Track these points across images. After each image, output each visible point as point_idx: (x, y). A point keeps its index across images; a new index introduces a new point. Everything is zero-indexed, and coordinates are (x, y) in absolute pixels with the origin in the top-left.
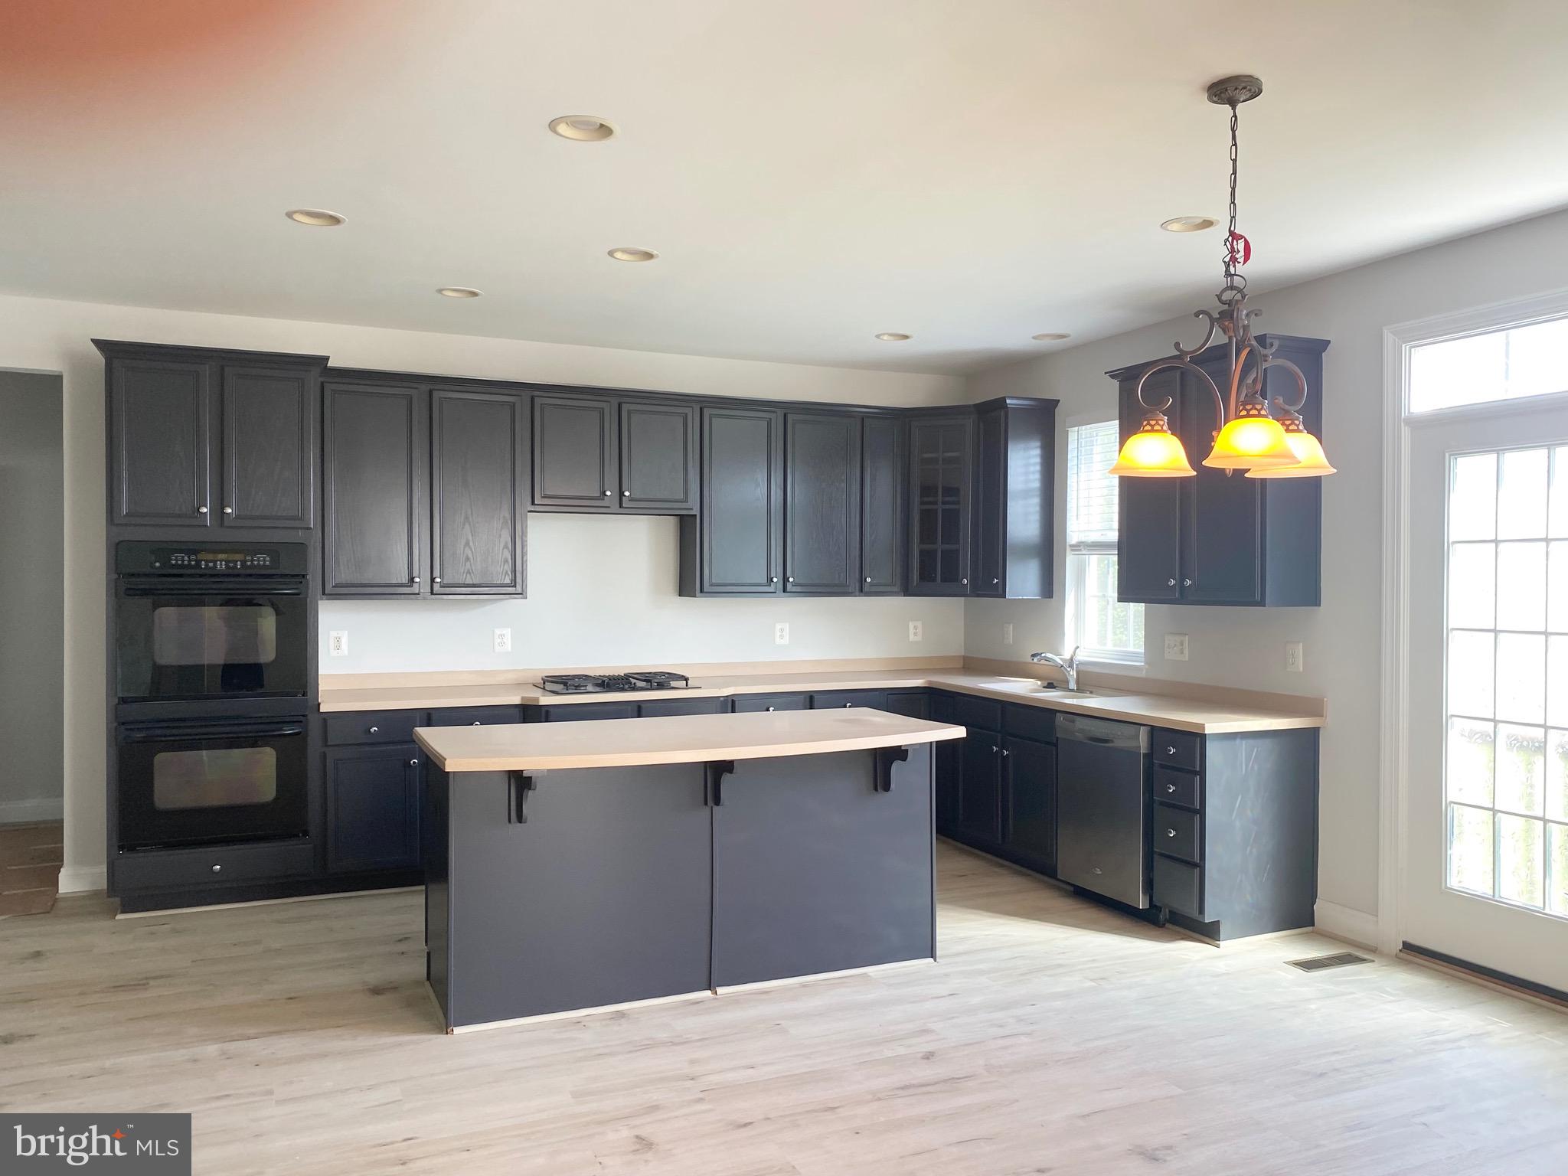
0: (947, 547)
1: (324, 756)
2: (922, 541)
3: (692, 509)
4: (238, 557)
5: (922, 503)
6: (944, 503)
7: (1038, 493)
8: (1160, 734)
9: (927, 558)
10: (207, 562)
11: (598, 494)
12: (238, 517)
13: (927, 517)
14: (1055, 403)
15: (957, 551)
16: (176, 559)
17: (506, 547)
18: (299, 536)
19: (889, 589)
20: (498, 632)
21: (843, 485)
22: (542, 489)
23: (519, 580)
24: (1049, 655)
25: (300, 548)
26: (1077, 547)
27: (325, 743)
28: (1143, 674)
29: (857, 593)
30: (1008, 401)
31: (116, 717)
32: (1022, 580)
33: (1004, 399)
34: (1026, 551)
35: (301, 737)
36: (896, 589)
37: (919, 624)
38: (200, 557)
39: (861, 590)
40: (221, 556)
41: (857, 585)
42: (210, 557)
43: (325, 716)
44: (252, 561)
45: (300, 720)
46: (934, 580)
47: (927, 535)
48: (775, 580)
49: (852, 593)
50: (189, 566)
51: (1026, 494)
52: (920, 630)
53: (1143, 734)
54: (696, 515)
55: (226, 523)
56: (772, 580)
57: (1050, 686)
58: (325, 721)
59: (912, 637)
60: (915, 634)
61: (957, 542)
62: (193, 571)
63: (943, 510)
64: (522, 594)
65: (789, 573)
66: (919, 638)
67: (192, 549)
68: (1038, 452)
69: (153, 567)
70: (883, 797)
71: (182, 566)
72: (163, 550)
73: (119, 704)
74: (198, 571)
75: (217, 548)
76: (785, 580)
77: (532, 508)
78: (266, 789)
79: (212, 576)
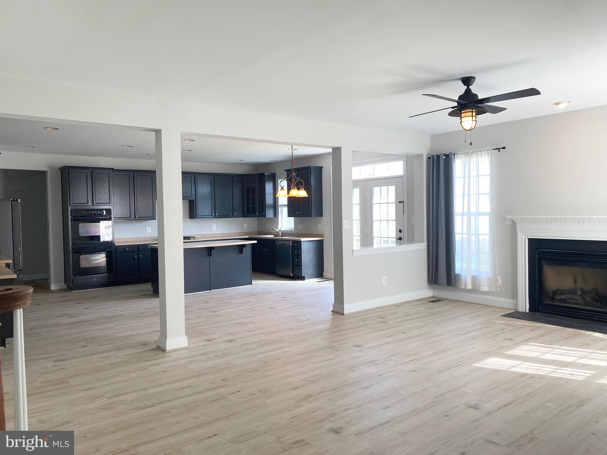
0: (253, 206)
1: (116, 255)
2: (247, 205)
3: (193, 199)
4: (97, 212)
5: (247, 196)
6: (252, 196)
7: (272, 194)
8: (294, 242)
9: (248, 208)
10: (90, 213)
12: (96, 203)
13: (248, 199)
14: (276, 174)
15: (255, 207)
16: (83, 213)
17: (151, 208)
18: (109, 207)
19: (240, 216)
23: (154, 216)
24: (275, 229)
26: (281, 206)
27: (116, 253)
28: (294, 232)
30: (265, 174)
32: (269, 213)
33: (264, 173)
34: (270, 207)
37: (247, 224)
39: (233, 216)
40: (93, 212)
43: (116, 247)
44: (99, 213)
45: (110, 248)
46: (250, 213)
47: (248, 204)
48: (213, 214)
49: (231, 217)
51: (270, 194)
52: (247, 226)
53: (291, 242)
55: (94, 205)
57: (276, 236)
59: (245, 227)
60: (246, 226)
61: (255, 205)
62: (87, 215)
63: (252, 197)
64: (155, 219)
66: (247, 227)
67: (87, 211)
68: (272, 184)
69: (79, 215)
70: (241, 255)
71: (85, 214)
72: (81, 211)
75: (91, 210)
76: (215, 214)
78: (104, 263)
79: (91, 216)
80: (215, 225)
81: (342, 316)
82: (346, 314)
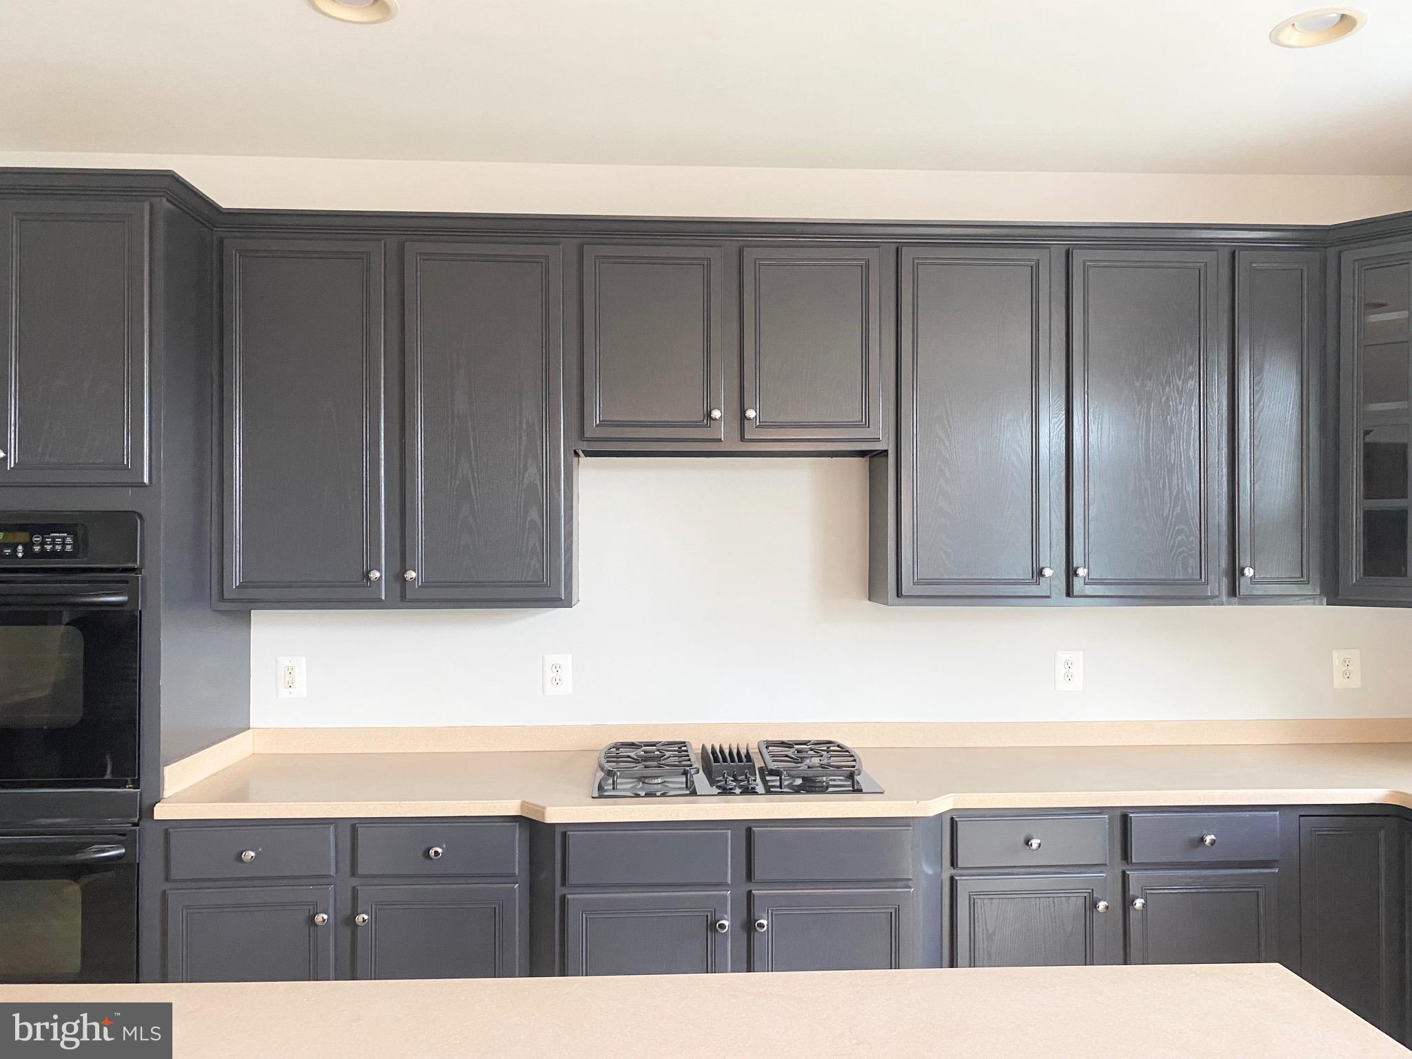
1: (164, 898)
3: (878, 440)
11: (700, 418)
18: (127, 502)
19: (1294, 590)
21: (1192, 384)
22: (598, 410)
29: (1224, 598)
36: (1307, 589)
37: (1357, 655)
39: (1233, 591)
41: (1225, 582)
43: (166, 826)
44: (42, 543)
48: (1048, 572)
49: (1213, 597)
52: (1359, 668)
54: (886, 451)
56: (1040, 573)
58: (166, 835)
59: (1339, 680)
60: (1347, 674)
65: (1078, 559)
66: (1355, 682)
76: (1071, 572)
77: (581, 446)
80: (1079, 658)
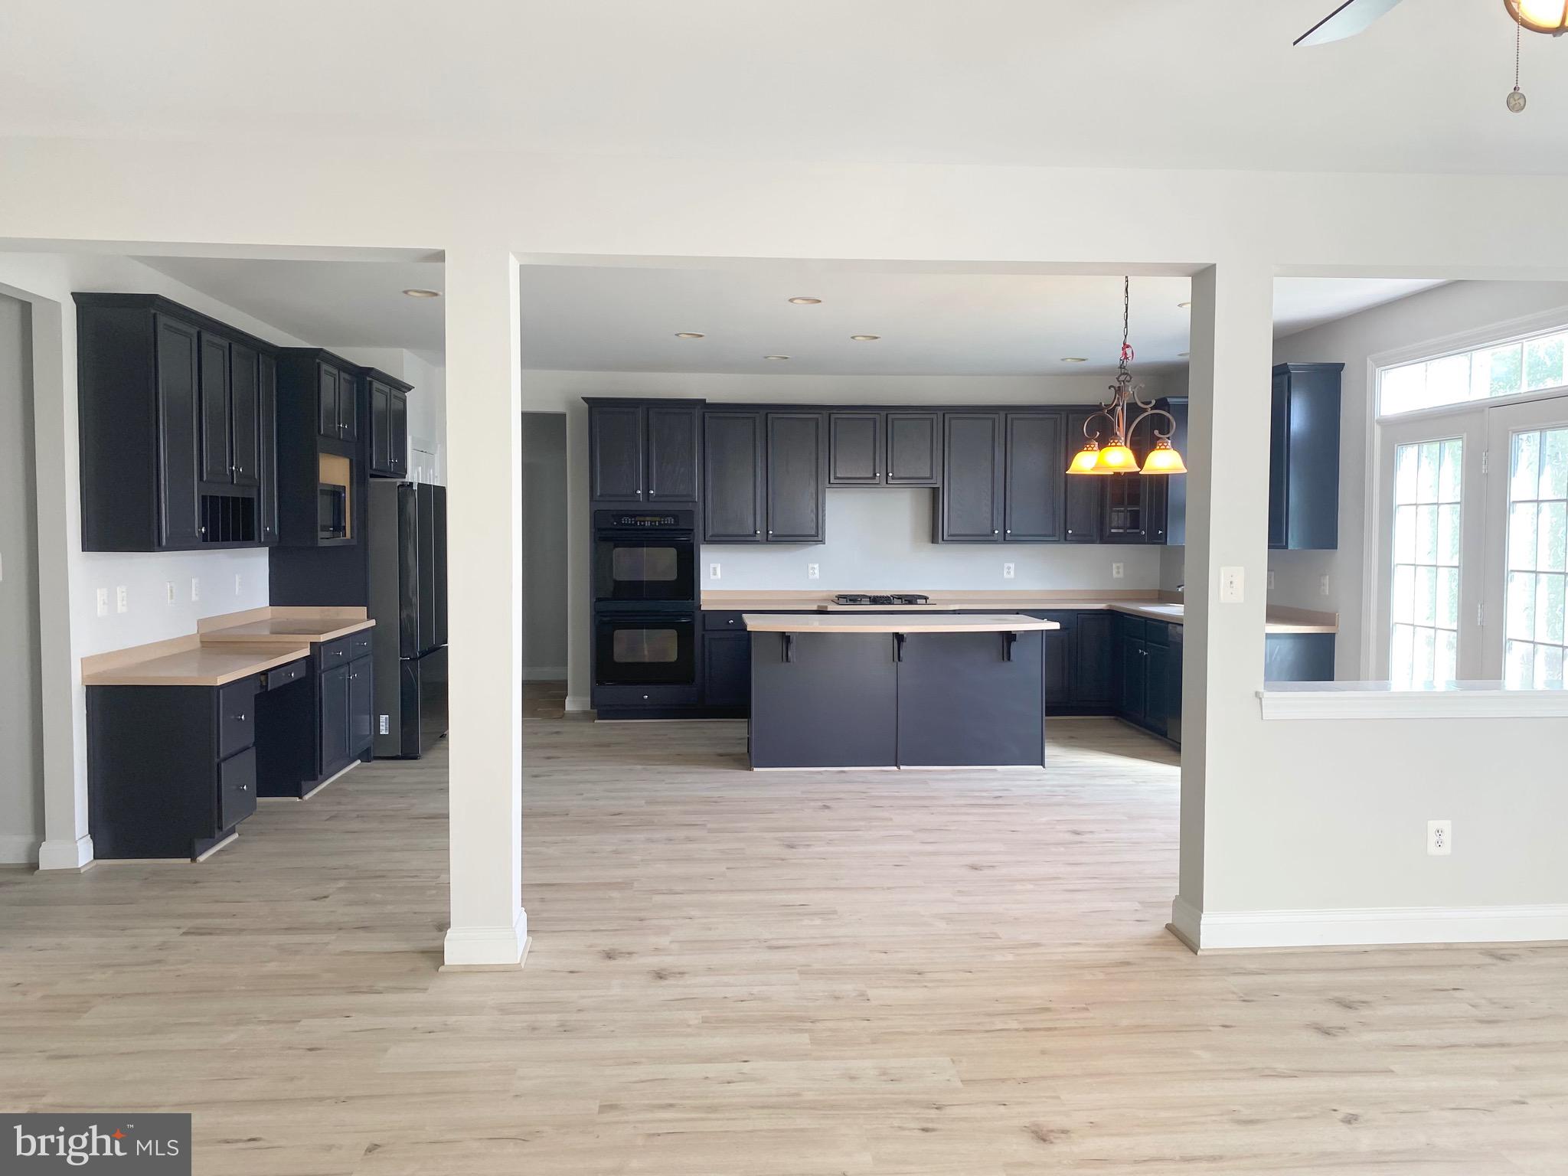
0: (1132, 508)
1: (703, 636)
2: (1112, 505)
3: (936, 483)
4: (658, 519)
10: (640, 522)
11: (871, 475)
12: (657, 496)
15: (1140, 511)
16: (625, 520)
17: (812, 511)
18: (689, 507)
19: (1088, 539)
20: (810, 566)
22: (835, 473)
23: (820, 532)
25: (690, 514)
27: (704, 630)
29: (1063, 542)
30: (1169, 400)
31: (595, 609)
35: (690, 626)
37: (1121, 565)
38: (637, 519)
39: (1064, 539)
40: (648, 518)
41: (1062, 535)
42: (642, 519)
43: (704, 613)
44: (664, 521)
45: (691, 615)
47: (1117, 500)
48: (996, 532)
49: (1058, 541)
50: (631, 524)
52: (1121, 570)
54: (939, 487)
55: (651, 499)
56: (994, 532)
58: (704, 615)
59: (1116, 575)
60: (1118, 573)
62: (633, 527)
64: (822, 542)
65: (1007, 527)
66: (1121, 575)
67: (633, 515)
69: (612, 524)
70: (1007, 664)
71: (627, 525)
72: (619, 515)
73: (596, 602)
74: (635, 527)
75: (644, 514)
76: (1005, 533)
77: (829, 486)
78: (672, 656)
79: (642, 530)
80: (1012, 566)
81: (1191, 954)
82: (1206, 953)
